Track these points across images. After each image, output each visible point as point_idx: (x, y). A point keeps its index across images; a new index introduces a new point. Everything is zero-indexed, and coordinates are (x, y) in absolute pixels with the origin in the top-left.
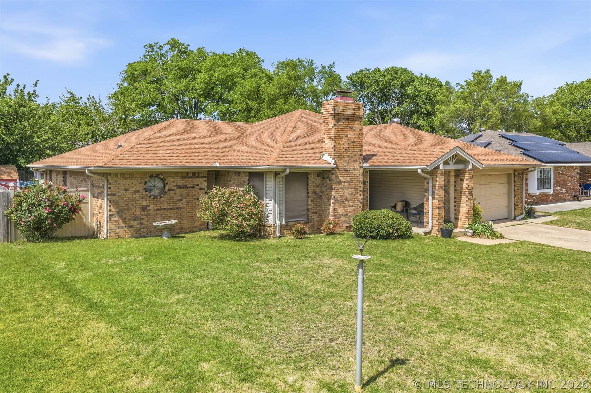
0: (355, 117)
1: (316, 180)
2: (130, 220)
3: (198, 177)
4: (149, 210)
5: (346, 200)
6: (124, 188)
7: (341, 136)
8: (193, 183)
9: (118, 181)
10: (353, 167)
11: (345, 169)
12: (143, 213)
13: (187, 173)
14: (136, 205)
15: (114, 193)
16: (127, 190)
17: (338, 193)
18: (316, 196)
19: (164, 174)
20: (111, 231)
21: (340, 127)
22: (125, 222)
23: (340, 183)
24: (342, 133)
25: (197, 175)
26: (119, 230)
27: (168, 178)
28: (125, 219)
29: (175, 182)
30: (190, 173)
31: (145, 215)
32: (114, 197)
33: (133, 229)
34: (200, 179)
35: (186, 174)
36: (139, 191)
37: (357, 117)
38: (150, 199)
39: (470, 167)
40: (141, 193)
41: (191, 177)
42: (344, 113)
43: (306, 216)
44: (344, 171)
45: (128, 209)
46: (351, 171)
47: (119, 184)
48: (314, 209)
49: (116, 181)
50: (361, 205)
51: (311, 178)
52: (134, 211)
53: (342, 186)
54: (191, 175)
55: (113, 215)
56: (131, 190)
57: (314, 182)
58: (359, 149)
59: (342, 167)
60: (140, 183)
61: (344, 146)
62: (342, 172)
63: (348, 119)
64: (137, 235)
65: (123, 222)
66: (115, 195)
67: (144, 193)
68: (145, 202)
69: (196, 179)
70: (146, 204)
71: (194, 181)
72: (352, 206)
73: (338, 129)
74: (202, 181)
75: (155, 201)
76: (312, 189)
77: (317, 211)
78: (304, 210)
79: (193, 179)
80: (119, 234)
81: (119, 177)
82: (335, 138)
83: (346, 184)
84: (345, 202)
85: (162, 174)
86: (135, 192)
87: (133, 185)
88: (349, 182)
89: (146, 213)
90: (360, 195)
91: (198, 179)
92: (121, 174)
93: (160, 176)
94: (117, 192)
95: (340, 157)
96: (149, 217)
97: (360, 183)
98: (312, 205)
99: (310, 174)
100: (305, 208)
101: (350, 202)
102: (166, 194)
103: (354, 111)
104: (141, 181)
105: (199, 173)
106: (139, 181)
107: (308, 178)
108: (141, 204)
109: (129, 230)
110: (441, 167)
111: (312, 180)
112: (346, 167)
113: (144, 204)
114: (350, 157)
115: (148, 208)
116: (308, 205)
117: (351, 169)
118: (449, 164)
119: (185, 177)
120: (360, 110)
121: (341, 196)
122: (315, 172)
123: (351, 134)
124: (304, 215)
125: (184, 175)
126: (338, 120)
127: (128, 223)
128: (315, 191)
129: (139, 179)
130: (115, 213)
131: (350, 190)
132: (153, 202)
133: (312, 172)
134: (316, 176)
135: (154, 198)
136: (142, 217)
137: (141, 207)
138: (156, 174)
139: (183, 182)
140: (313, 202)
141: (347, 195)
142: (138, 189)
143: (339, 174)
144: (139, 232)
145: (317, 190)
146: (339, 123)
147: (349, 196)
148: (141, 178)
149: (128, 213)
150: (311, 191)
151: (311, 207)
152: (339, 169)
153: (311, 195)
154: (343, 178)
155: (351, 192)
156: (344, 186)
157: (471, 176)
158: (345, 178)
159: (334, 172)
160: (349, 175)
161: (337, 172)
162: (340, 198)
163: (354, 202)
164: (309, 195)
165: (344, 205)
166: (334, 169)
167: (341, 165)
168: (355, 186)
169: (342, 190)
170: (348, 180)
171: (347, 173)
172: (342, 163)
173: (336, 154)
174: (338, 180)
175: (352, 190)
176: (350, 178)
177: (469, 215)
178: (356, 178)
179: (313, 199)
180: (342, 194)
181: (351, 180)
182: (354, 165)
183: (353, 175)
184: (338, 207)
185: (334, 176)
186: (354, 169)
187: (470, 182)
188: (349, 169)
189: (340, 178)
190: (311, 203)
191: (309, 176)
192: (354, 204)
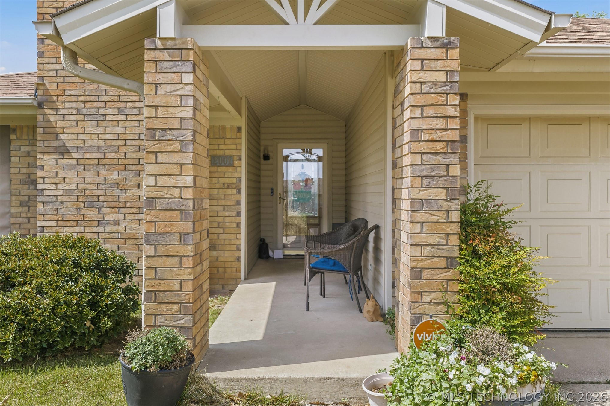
5: (91, 206)
11: (85, 111)
17: (56, 180)
23: (63, 150)
39: (435, 27)
44: (81, 117)
51: (18, 143)
53: (74, 162)
57: (28, 153)
59: (74, 105)
62: (72, 118)
72: (117, 223)
76: (24, 171)
83: (87, 156)
98: (23, 215)
99: (15, 130)
107: (10, 141)
111: (24, 149)
121: (66, 193)
133: (21, 127)
140: (26, 209)
141: (91, 186)
143: (60, 124)
150: (19, 177)
151: (20, 220)
152: (57, 109)
153: (20, 187)
154: (75, 137)
155: (108, 180)
156: (82, 162)
157: (441, 77)
158: (82, 137)
159: (40, 118)
160: (100, 130)
161: (52, 118)
162: (64, 199)
163: (123, 210)
164: (13, 187)
165: (79, 217)
166: (39, 111)
167: (68, 99)
168: (126, 161)
169: (70, 174)
170: (95, 143)
171: (94, 123)
172: (72, 92)
173: (47, 67)
174: (55, 143)
175: (116, 174)
176: (107, 137)
177: (420, 293)
178: (131, 137)
179: (26, 198)
180: (74, 186)
181: (108, 143)
182: (123, 98)
183: (119, 130)
184: (54, 224)
185: (40, 130)
186: (121, 111)
187: (429, 112)
188: (101, 111)
189: (63, 137)
190: (21, 209)
191: (13, 137)
192: (121, 217)
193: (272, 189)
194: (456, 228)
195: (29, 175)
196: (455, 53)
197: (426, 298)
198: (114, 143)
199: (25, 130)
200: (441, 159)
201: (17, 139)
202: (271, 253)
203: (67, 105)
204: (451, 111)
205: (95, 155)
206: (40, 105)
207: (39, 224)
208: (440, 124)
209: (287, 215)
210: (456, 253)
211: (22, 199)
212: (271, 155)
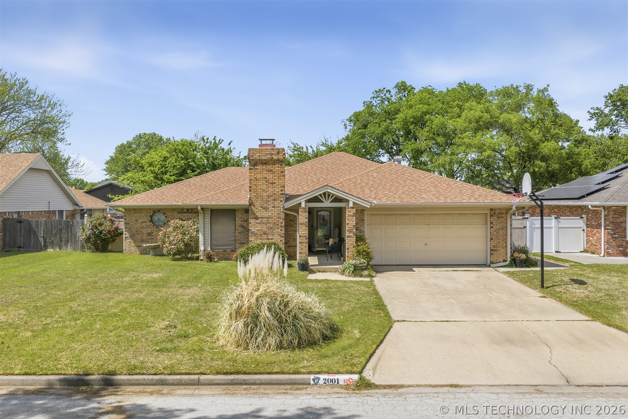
0: (274, 161)
1: (243, 216)
2: (139, 242)
3: (191, 213)
4: (153, 236)
5: (265, 234)
6: (135, 219)
7: (258, 178)
8: (187, 217)
9: (131, 214)
10: (273, 205)
11: (263, 207)
12: (149, 237)
13: (183, 209)
14: (143, 231)
15: (128, 222)
16: (137, 220)
17: (255, 227)
18: (244, 229)
19: (164, 210)
20: (126, 248)
21: (256, 171)
22: (135, 243)
23: (257, 218)
24: (259, 176)
25: (190, 211)
26: (132, 248)
27: (168, 213)
28: (136, 240)
29: (173, 216)
30: (185, 209)
31: (150, 239)
32: (128, 225)
33: (141, 248)
34: (193, 214)
35: (181, 210)
36: (145, 222)
37: (277, 161)
38: (154, 228)
39: (351, 205)
40: (147, 223)
41: (186, 213)
42: (259, 158)
43: (234, 245)
44: (262, 209)
45: (138, 234)
46: (269, 209)
47: (131, 216)
48: (241, 240)
49: (129, 215)
50: (283, 239)
51: (238, 214)
52: (142, 236)
53: (260, 222)
54: (186, 211)
55: (127, 237)
56: (140, 221)
57: (241, 218)
58: (280, 189)
59: (260, 205)
60: (147, 216)
61: (261, 187)
62: (259, 209)
63: (266, 163)
64: (144, 252)
65: (134, 243)
66: (129, 224)
67: (149, 223)
68: (150, 230)
69: (190, 214)
70: (150, 231)
71: (188, 216)
72: (272, 239)
73: (254, 173)
74: (195, 216)
75: (157, 229)
76: (240, 223)
77: (244, 242)
78: (232, 241)
79: (187, 214)
80: (132, 251)
81: (131, 211)
82: (251, 180)
83: (264, 220)
84: (263, 236)
85: (162, 210)
86: (142, 222)
87: (141, 217)
88: (267, 218)
89: (151, 237)
90: (282, 230)
91: (191, 214)
92: (133, 209)
93: (161, 211)
94: (130, 222)
95: (257, 196)
96: (153, 240)
97: (281, 220)
98: (240, 236)
99: (237, 211)
100: (233, 239)
101: (269, 235)
102: (166, 225)
103: (272, 156)
104: (147, 215)
105: (192, 209)
106: (146, 214)
107: (235, 214)
108: (147, 231)
109: (138, 249)
110: (303, 205)
111: (239, 216)
112: (264, 205)
113: (149, 231)
114: (269, 197)
115: (152, 234)
116: (235, 236)
117: (269, 207)
118: (323, 202)
119: (181, 213)
120: (280, 154)
121: (258, 230)
122: (242, 209)
123: (270, 176)
124: (233, 244)
125: (180, 211)
126: (255, 165)
127: (138, 243)
128: (242, 225)
129: (145, 213)
130: (129, 236)
131: (268, 225)
132: (156, 230)
133: (239, 210)
134: (244, 212)
135: (156, 227)
136: (148, 240)
137: (147, 233)
138: (158, 210)
139: (179, 216)
140: (240, 234)
141: (265, 228)
142: (144, 221)
143: (256, 211)
144: (146, 251)
145: (244, 225)
146: (256, 167)
147: (267, 230)
148: (147, 213)
149: (138, 237)
150: (238, 225)
151: (239, 238)
152: (255, 206)
153: (239, 228)
154: (260, 214)
155: (270, 227)
156: (262, 221)
157: (352, 214)
158: (262, 214)
159: (250, 209)
160: (267, 212)
161: (253, 209)
162: (257, 232)
163: (274, 235)
164: (236, 228)
165: (261, 237)
166: (250, 207)
167: (258, 203)
168: (275, 221)
169: (259, 225)
170: (266, 216)
171: (266, 210)
172: (259, 201)
173: (252, 194)
174: (254, 216)
175: (272, 225)
176: (269, 214)
177: (349, 252)
178: (276, 214)
179: (241, 231)
180: (260, 229)
181: (270, 216)
182: (274, 203)
183: (273, 212)
184: (254, 239)
185: (250, 212)
186: (273, 207)
187: (350, 220)
188: (267, 207)
189: (257, 214)
190: (239, 235)
191: (236, 212)
192: (273, 237)
193: (312, 225)
194: (355, 241)
195: (241, 224)
196: (354, 209)
197: (349, 253)
198: (271, 216)
199: (240, 210)
200: (352, 228)
201: (238, 213)
202: (312, 249)
203: (258, 205)
204: (354, 220)
205: (266, 219)
206: (250, 205)
207: (250, 239)
208: (352, 222)
209: (318, 236)
210: (355, 245)
211: (239, 231)
212: (312, 212)
